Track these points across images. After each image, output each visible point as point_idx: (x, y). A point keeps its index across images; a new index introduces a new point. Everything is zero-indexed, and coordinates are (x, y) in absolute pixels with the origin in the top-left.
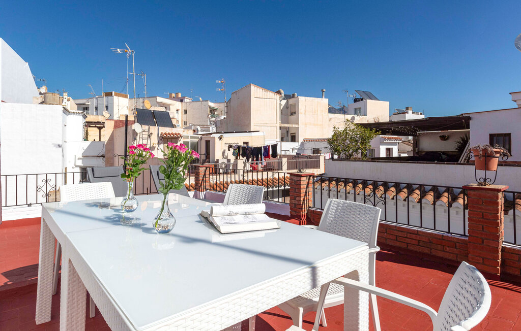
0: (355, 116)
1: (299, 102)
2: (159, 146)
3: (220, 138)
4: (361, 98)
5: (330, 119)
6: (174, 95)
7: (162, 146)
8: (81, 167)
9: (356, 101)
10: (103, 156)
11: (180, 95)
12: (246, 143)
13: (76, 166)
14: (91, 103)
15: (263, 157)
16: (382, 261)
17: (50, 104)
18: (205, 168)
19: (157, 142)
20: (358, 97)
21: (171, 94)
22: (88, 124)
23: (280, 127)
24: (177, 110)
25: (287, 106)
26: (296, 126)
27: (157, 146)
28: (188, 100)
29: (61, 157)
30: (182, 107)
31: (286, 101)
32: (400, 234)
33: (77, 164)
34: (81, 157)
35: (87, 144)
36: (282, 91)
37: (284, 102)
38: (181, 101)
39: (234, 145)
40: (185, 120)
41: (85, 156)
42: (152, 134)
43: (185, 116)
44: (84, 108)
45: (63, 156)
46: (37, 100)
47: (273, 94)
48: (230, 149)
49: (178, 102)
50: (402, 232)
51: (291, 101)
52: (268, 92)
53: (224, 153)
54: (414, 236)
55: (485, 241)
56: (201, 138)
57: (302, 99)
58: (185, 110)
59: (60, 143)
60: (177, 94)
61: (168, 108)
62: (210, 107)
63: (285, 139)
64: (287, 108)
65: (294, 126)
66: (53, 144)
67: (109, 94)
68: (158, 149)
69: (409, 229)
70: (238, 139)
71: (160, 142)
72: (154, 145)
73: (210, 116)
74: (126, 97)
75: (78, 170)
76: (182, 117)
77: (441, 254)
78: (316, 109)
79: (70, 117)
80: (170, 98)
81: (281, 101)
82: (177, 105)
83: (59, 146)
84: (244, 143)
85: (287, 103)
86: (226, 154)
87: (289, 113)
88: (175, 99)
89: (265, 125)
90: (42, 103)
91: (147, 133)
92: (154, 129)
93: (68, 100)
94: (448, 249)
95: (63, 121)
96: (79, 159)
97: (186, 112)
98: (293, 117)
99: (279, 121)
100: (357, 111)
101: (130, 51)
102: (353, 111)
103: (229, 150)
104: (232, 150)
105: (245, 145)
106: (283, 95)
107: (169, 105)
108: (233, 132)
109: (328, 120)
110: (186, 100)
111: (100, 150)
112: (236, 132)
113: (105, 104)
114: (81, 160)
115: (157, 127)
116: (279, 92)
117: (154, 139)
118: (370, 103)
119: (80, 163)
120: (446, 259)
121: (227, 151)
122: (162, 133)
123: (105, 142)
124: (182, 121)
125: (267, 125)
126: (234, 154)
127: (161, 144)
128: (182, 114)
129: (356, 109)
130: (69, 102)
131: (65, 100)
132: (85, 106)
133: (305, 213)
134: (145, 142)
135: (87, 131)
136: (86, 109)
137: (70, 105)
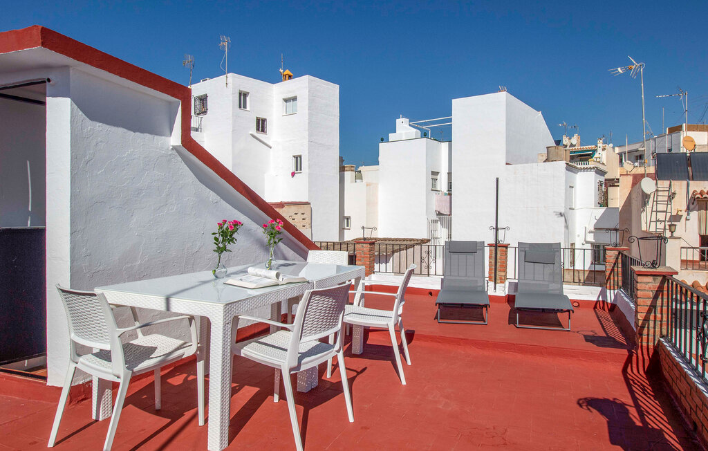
2: (688, 214)
7: (694, 215)
8: (592, 244)
10: (616, 230)
13: (587, 242)
14: (647, 148)
17: (552, 161)
19: (685, 207)
22: (608, 183)
27: (684, 214)
29: (563, 229)
33: (588, 240)
34: (592, 229)
35: (602, 211)
41: (598, 229)
42: (674, 194)
44: (637, 157)
45: (567, 227)
46: (541, 158)
59: (563, 211)
66: (554, 212)
67: (676, 129)
68: (686, 219)
71: (691, 206)
72: (680, 213)
74: (704, 129)
75: (589, 246)
83: (561, 215)
90: (545, 162)
91: (666, 193)
92: (679, 187)
93: (604, 149)
95: (567, 182)
96: (590, 232)
111: (615, 223)
113: (668, 146)
114: (593, 234)
115: (685, 183)
117: (680, 203)
119: (591, 238)
122: (694, 192)
123: (618, 208)
127: (692, 210)
130: (604, 153)
131: (600, 150)
132: (638, 154)
133: (651, 344)
134: (661, 207)
135: (607, 192)
136: (640, 157)
137: (606, 155)
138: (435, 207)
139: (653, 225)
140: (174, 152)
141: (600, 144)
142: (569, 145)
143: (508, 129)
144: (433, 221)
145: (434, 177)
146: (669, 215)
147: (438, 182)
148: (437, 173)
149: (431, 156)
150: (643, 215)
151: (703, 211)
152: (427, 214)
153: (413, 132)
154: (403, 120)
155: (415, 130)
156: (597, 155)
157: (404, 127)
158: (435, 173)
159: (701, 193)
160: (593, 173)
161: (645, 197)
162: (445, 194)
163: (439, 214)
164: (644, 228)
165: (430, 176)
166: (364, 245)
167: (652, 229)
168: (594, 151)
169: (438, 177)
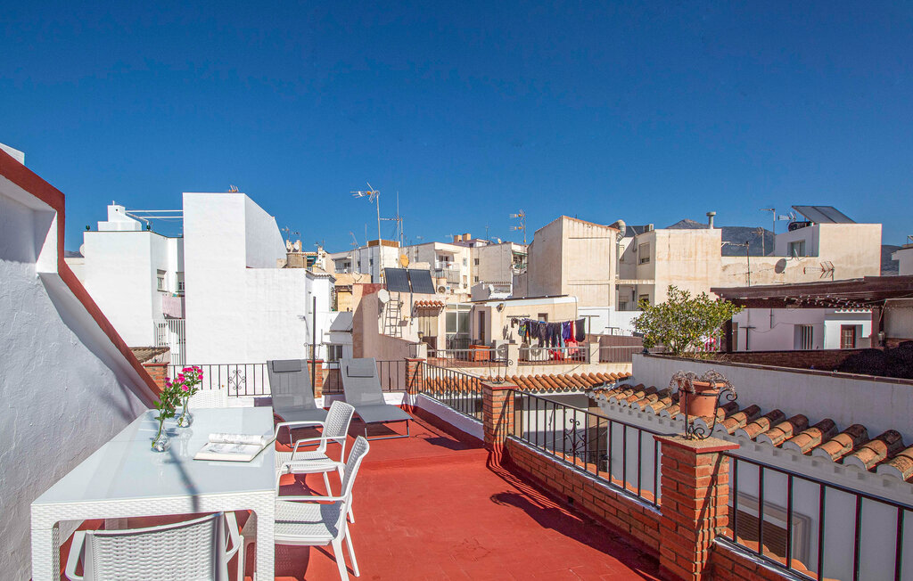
0: (787, 258)
1: (655, 240)
2: (412, 320)
3: (499, 308)
4: (807, 220)
5: (725, 268)
6: (460, 237)
7: (416, 320)
8: (328, 344)
9: (793, 227)
10: (351, 331)
11: (469, 237)
12: (545, 315)
13: (325, 344)
14: (353, 257)
15: (562, 339)
16: (546, 527)
17: (292, 267)
18: (417, 363)
19: (409, 315)
20: (801, 218)
21: (456, 237)
22: (338, 289)
23: (617, 287)
24: (465, 260)
25: (633, 248)
26: (650, 282)
27: (409, 320)
28: (481, 244)
30: (472, 255)
31: (631, 239)
32: (597, 494)
33: (324, 341)
34: (328, 330)
35: (336, 315)
36: (622, 223)
37: (627, 242)
38: (471, 246)
39: (521, 319)
40: (475, 274)
41: (332, 331)
42: (402, 303)
43: (476, 268)
44: (344, 265)
46: (281, 263)
47: (604, 230)
48: (515, 325)
49: (465, 248)
50: (600, 492)
51: (642, 239)
52: (595, 228)
53: (505, 330)
54: (611, 502)
55: (679, 528)
56: (474, 307)
57: (661, 234)
58: (476, 260)
60: (465, 235)
61: (450, 258)
62: (513, 252)
63: (628, 305)
64: (635, 251)
65: (644, 282)
66: (298, 316)
67: (374, 243)
68: (411, 324)
69: (607, 490)
70: (530, 309)
71: (414, 314)
72: (406, 319)
73: (514, 267)
74: (395, 245)
75: (326, 347)
76: (472, 271)
77: (641, 536)
78: (693, 251)
79: (316, 281)
80: (456, 243)
81: (619, 240)
82: (465, 252)
83: (303, 318)
84: (540, 315)
85: (635, 241)
86: (509, 333)
87: (637, 261)
88: (464, 243)
89: (588, 283)
90: (285, 267)
91: (397, 303)
92: (405, 297)
93: (324, 257)
94: (650, 530)
95: (306, 288)
96: (326, 334)
97: (477, 262)
98: (644, 267)
99: (614, 275)
100: (797, 249)
101: (374, 192)
102: (786, 248)
103: (512, 326)
104: (517, 327)
105: (542, 319)
106: (624, 229)
107: (452, 254)
108: (522, 299)
109: (719, 268)
110: (479, 244)
111: (348, 325)
112: (526, 298)
113: (370, 256)
114: (328, 336)
115: (409, 294)
116: (616, 226)
117: (406, 311)
118: (827, 231)
119: (327, 339)
120: (647, 545)
121: (510, 329)
122: (416, 302)
124: (472, 276)
125: (591, 283)
126: (520, 332)
127: (416, 316)
128: (471, 266)
129: (792, 245)
130: (324, 260)
131: (320, 257)
132: (346, 261)
133: (502, 442)
134: (393, 314)
135: (337, 298)
136: (348, 265)
137: (325, 262)
138: (163, 308)
139: (388, 329)
140: (40, 282)
141: (321, 251)
142: (292, 250)
143: (247, 233)
144: (161, 326)
145: (161, 276)
146: (398, 320)
147: (165, 282)
148: (164, 272)
149: (157, 253)
150: (380, 320)
151: (422, 318)
152: (153, 318)
153: (132, 223)
154: (118, 207)
155: (135, 221)
156: (317, 262)
157: (117, 215)
158: (161, 272)
159: (421, 303)
160: (327, 281)
161: (381, 305)
162: (174, 295)
163: (168, 317)
164: (381, 332)
165: (156, 275)
166: (156, 368)
167: (387, 332)
168: (316, 257)
169: (165, 276)
